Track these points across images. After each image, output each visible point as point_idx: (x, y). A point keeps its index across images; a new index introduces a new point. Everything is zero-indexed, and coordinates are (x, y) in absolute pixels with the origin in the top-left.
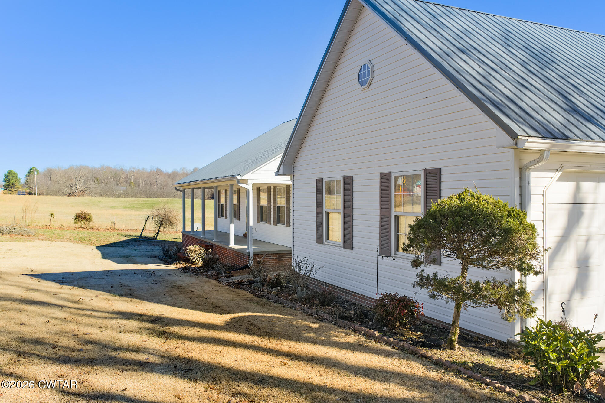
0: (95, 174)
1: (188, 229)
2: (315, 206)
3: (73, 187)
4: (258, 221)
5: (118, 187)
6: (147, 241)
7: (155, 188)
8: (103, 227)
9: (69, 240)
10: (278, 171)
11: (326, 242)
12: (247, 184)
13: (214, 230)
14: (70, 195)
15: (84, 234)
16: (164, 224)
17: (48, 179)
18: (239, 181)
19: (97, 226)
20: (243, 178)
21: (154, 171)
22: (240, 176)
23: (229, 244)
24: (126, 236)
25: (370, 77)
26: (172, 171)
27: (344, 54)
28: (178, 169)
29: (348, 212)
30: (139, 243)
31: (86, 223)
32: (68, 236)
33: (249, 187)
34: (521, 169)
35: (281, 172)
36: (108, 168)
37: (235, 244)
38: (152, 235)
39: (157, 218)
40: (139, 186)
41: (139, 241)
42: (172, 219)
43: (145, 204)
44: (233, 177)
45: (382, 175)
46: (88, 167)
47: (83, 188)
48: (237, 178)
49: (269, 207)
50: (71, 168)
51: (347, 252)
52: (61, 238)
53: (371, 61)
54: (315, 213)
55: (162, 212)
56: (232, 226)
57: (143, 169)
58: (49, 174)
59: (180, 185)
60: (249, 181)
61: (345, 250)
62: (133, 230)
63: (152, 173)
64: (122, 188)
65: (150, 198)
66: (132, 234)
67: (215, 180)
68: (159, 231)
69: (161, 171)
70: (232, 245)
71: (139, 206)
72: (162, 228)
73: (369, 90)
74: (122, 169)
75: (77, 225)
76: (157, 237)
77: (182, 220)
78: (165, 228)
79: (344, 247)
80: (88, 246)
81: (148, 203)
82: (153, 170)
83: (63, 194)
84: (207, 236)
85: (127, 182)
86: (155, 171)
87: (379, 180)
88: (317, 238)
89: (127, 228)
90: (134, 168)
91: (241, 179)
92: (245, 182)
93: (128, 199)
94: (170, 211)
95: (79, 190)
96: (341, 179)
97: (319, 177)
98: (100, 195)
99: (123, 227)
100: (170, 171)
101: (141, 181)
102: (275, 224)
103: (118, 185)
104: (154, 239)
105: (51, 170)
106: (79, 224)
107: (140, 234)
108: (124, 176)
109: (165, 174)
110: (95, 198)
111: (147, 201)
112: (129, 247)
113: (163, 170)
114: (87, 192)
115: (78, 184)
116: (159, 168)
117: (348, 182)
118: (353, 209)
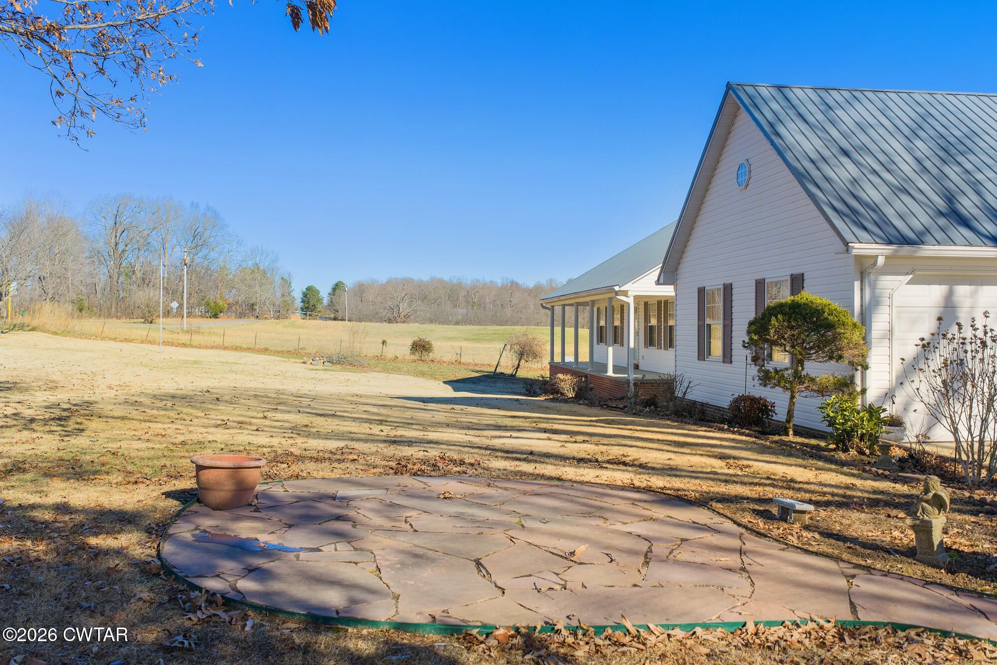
0: (422, 290)
1: (558, 359)
2: (697, 318)
3: (395, 310)
4: (646, 346)
5: (455, 309)
6: (504, 378)
7: (508, 311)
8: (445, 359)
9: (408, 373)
10: (658, 280)
11: (707, 358)
12: (628, 297)
13: (588, 361)
14: (390, 321)
15: (423, 367)
16: (525, 355)
17: (359, 299)
18: (617, 293)
19: (438, 358)
20: (622, 289)
21: (507, 285)
22: (618, 287)
23: (606, 373)
24: (477, 372)
25: (747, 177)
26: (535, 286)
27: (725, 150)
28: (544, 281)
29: (728, 323)
30: (493, 380)
31: (424, 353)
32: (405, 369)
33: (631, 300)
34: (862, 273)
35: (661, 281)
36: (441, 281)
37: (614, 372)
38: (509, 371)
39: (516, 348)
40: (485, 308)
41: (493, 378)
42: (537, 349)
43: (495, 334)
44: (610, 289)
45: (758, 281)
46: (412, 279)
47: (407, 311)
48: (614, 289)
49: (659, 327)
50: (389, 282)
51: (727, 367)
52: (398, 371)
53: (749, 160)
54: (697, 326)
55: (523, 339)
56: (611, 349)
57: (491, 282)
58: (361, 290)
59: (547, 301)
60: (629, 293)
61: (725, 364)
62: (484, 365)
63: (504, 288)
64: (461, 311)
65: (501, 325)
66: (482, 369)
67: (589, 292)
68: (519, 365)
69: (517, 284)
70: (610, 373)
71: (487, 338)
72: (523, 361)
73: (746, 190)
74: (461, 283)
75: (412, 357)
76: (516, 373)
77: (550, 351)
78: (527, 361)
79: (724, 362)
80: (432, 380)
81: (499, 334)
82: (505, 284)
83: (381, 320)
84: (580, 366)
85: (468, 302)
86: (509, 285)
87: (754, 287)
88: (699, 355)
89: (476, 362)
90: (478, 281)
91: (620, 291)
92: (625, 293)
93: (471, 327)
94: (534, 339)
95: (403, 314)
96: (721, 287)
97: (701, 285)
98: (431, 322)
99: (471, 361)
100: (531, 284)
101: (488, 301)
102: (666, 349)
103: (455, 306)
104: (513, 376)
105: (363, 285)
106: (416, 357)
107: (493, 370)
108: (463, 293)
109: (524, 289)
110: (425, 326)
111: (498, 330)
112: (481, 384)
113: (520, 284)
114: (412, 317)
115: (401, 306)
116: (515, 280)
117: (728, 290)
118: (732, 319)
